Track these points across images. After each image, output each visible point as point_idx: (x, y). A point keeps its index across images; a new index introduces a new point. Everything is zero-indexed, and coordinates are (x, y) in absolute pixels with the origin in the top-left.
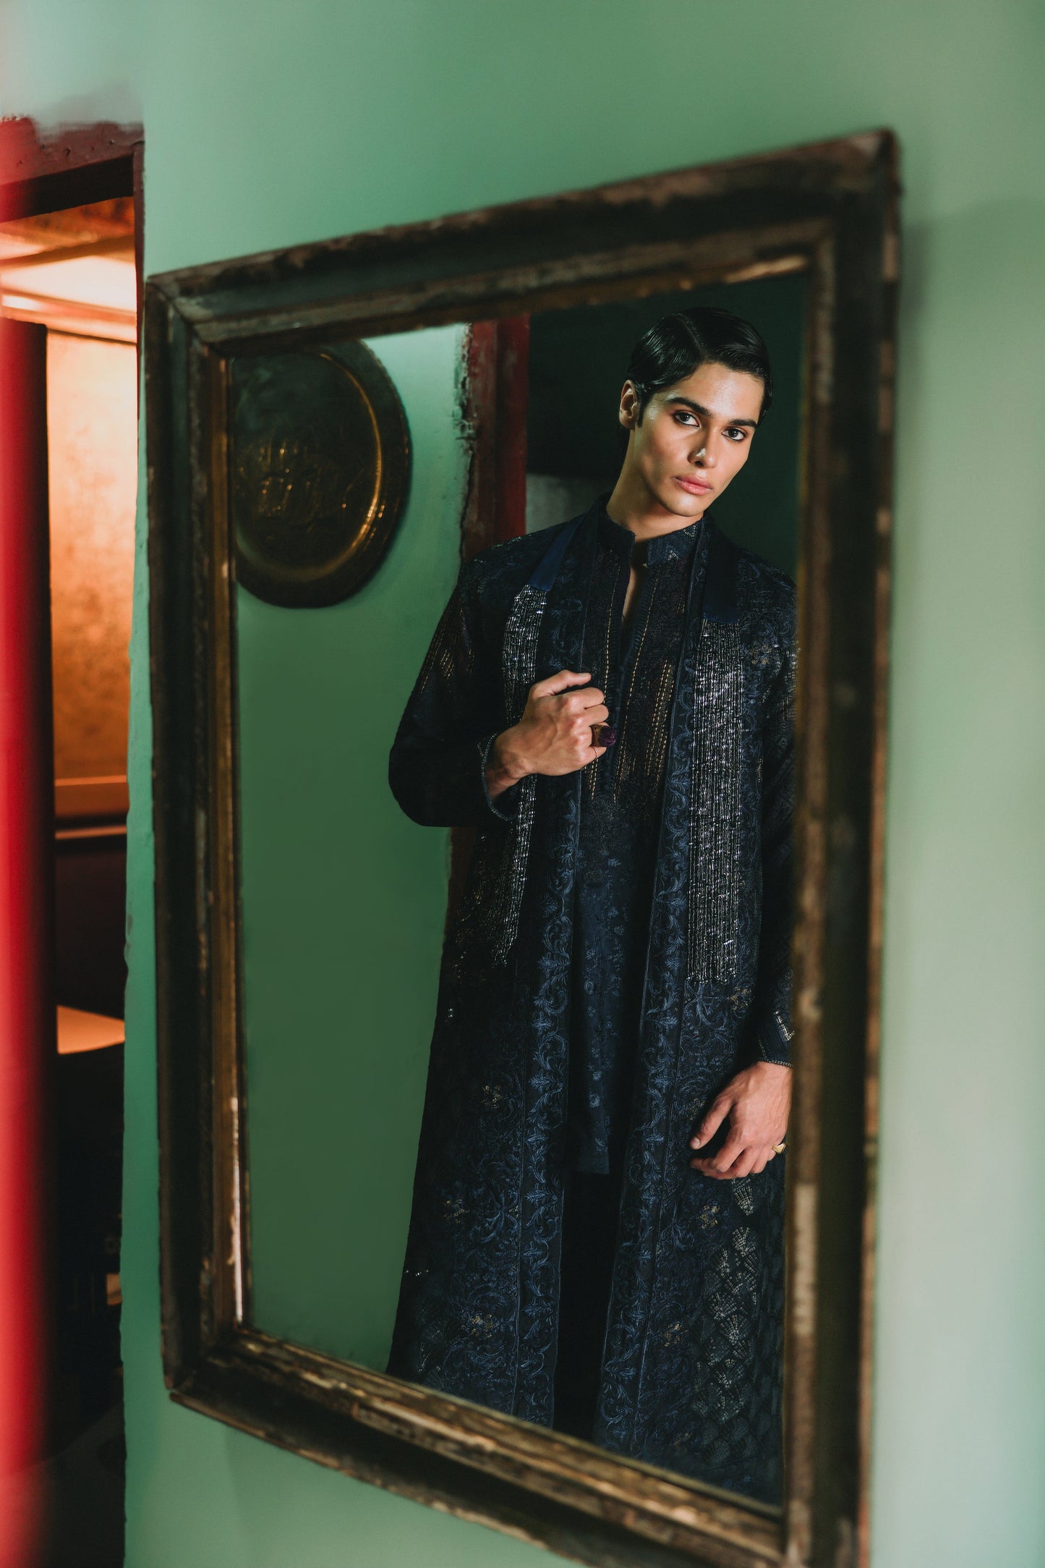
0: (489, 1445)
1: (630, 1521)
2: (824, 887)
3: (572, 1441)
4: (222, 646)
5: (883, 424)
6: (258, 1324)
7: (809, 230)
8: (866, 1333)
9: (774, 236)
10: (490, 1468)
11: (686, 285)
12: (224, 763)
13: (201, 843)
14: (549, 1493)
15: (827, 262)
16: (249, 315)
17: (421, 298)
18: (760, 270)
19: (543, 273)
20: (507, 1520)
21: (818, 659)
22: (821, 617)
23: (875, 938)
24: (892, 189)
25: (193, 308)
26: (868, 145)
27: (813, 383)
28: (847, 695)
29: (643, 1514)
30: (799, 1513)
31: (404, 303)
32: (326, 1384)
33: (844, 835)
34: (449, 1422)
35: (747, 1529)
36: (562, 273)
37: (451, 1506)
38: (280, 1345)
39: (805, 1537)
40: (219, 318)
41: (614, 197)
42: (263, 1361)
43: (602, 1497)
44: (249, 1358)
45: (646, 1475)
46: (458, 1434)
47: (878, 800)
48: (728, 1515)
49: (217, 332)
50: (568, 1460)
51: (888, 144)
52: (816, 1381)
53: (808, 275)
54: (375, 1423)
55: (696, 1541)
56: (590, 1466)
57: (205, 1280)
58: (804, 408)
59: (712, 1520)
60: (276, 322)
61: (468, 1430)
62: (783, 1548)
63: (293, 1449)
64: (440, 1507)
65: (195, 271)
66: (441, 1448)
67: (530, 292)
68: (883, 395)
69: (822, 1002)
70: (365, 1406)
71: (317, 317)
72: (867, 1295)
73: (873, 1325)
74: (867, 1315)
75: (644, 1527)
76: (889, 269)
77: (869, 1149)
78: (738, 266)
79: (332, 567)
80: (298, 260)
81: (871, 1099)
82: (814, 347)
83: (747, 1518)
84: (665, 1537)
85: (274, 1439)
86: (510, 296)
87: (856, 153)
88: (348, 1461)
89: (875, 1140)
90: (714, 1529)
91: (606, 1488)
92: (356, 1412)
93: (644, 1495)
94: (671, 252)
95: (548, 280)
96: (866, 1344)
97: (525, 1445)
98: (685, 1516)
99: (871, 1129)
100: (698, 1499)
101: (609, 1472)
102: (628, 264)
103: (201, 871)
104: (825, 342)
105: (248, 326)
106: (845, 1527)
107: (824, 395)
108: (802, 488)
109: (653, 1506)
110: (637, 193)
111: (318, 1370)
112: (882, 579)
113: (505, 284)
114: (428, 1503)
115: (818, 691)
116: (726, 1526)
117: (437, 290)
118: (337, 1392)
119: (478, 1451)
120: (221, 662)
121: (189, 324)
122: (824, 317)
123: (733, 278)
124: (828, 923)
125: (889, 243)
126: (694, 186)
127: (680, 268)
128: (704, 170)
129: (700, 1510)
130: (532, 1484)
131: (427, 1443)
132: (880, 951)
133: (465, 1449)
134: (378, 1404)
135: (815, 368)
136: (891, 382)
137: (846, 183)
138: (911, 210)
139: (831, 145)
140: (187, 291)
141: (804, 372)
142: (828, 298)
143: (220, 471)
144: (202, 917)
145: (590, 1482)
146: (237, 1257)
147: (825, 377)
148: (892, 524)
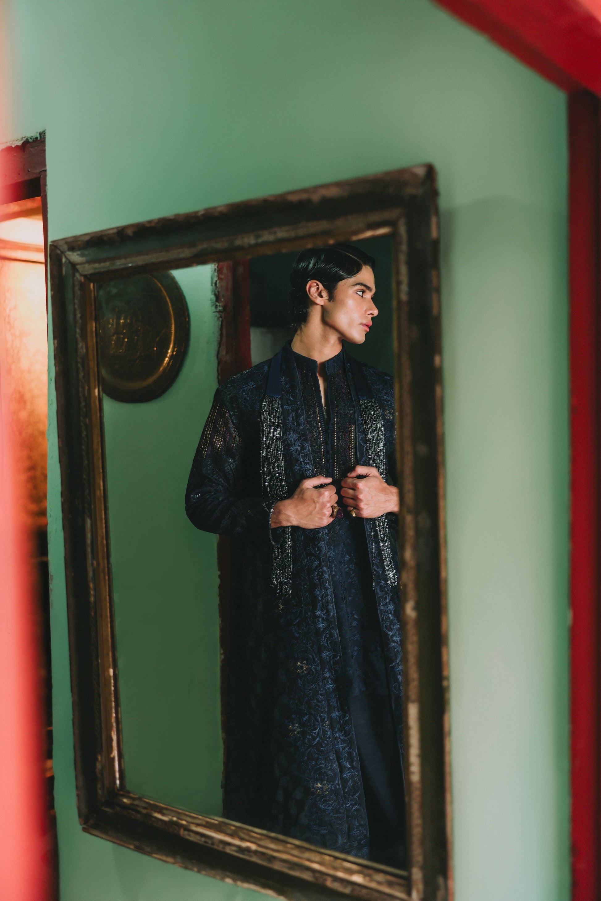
0: (253, 847)
1: (329, 883)
2: (415, 549)
3: (297, 842)
4: (96, 431)
5: (435, 311)
6: (129, 787)
7: (393, 214)
8: (448, 779)
9: (375, 217)
10: (254, 859)
11: (331, 242)
12: (99, 493)
13: (89, 535)
14: (286, 870)
15: (403, 230)
16: (104, 260)
17: (195, 250)
18: (369, 234)
19: (257, 237)
20: (265, 886)
21: (407, 432)
22: (408, 410)
23: (443, 574)
24: (434, 193)
25: (75, 257)
26: (421, 172)
27: (398, 291)
28: (423, 449)
29: (336, 879)
30: (417, 874)
31: (186, 253)
32: (165, 818)
33: (424, 521)
34: (232, 835)
35: (390, 884)
36: (267, 237)
37: (235, 880)
38: (140, 799)
39: (421, 886)
40: (89, 262)
41: (291, 198)
42: (132, 808)
43: (314, 871)
44: (124, 807)
45: (336, 858)
46: (237, 842)
47: (441, 503)
48: (380, 877)
49: (88, 269)
50: (295, 852)
51: (430, 171)
52: (423, 804)
53: (393, 236)
54: (193, 838)
55: (364, 891)
56: (307, 855)
57: (99, 766)
58: (394, 303)
59: (372, 880)
60: (119, 264)
61: (242, 839)
62: (409, 894)
63: (149, 854)
64: (229, 881)
65: (76, 239)
66: (228, 850)
67: (251, 246)
68: (434, 297)
69: (417, 608)
70: (187, 829)
71: (140, 260)
72: (447, 759)
73: (450, 774)
74: (447, 769)
75: (336, 886)
76: (434, 233)
77: (445, 683)
78: (357, 232)
79: (151, 380)
80: (130, 232)
81: (445, 658)
82: (398, 273)
83: (389, 878)
84: (347, 890)
85: (139, 849)
86: (241, 248)
87: (415, 175)
88: (179, 859)
89: (448, 678)
90: (373, 885)
91: (315, 866)
92: (182, 832)
93: (335, 869)
94: (324, 225)
95: (260, 240)
96: (447, 785)
97: (272, 846)
98: (357, 879)
99: (445, 673)
100: (364, 869)
101: (317, 858)
102: (301, 232)
103: (89, 550)
104: (404, 270)
105: (105, 266)
106: (441, 880)
107: (404, 297)
108: (395, 344)
109: (340, 874)
110: (305, 196)
111: (161, 810)
112: (438, 390)
113: (238, 242)
114: (222, 879)
115: (408, 448)
116: (379, 883)
117: (202, 246)
118: (171, 822)
119: (248, 850)
120: (96, 439)
121: (73, 265)
122: (403, 258)
123: (355, 238)
124: (418, 567)
125: (434, 220)
126: (333, 192)
127: (327, 233)
128: (338, 184)
129: (365, 875)
130: (277, 866)
131: (220, 847)
132: (446, 581)
133: (241, 850)
134: (194, 828)
135: (399, 283)
136: (438, 290)
137: (410, 191)
138: (444, 202)
139: (402, 171)
140: (72, 248)
141: (394, 286)
142: (404, 248)
143: (92, 341)
144: (91, 574)
145: (307, 863)
146: (115, 753)
147: (404, 288)
148: (441, 361)
